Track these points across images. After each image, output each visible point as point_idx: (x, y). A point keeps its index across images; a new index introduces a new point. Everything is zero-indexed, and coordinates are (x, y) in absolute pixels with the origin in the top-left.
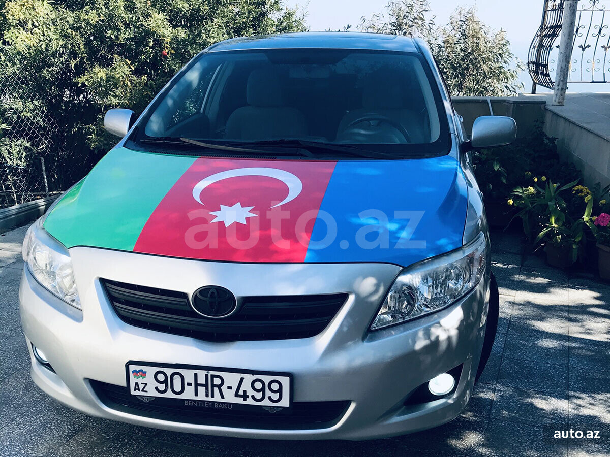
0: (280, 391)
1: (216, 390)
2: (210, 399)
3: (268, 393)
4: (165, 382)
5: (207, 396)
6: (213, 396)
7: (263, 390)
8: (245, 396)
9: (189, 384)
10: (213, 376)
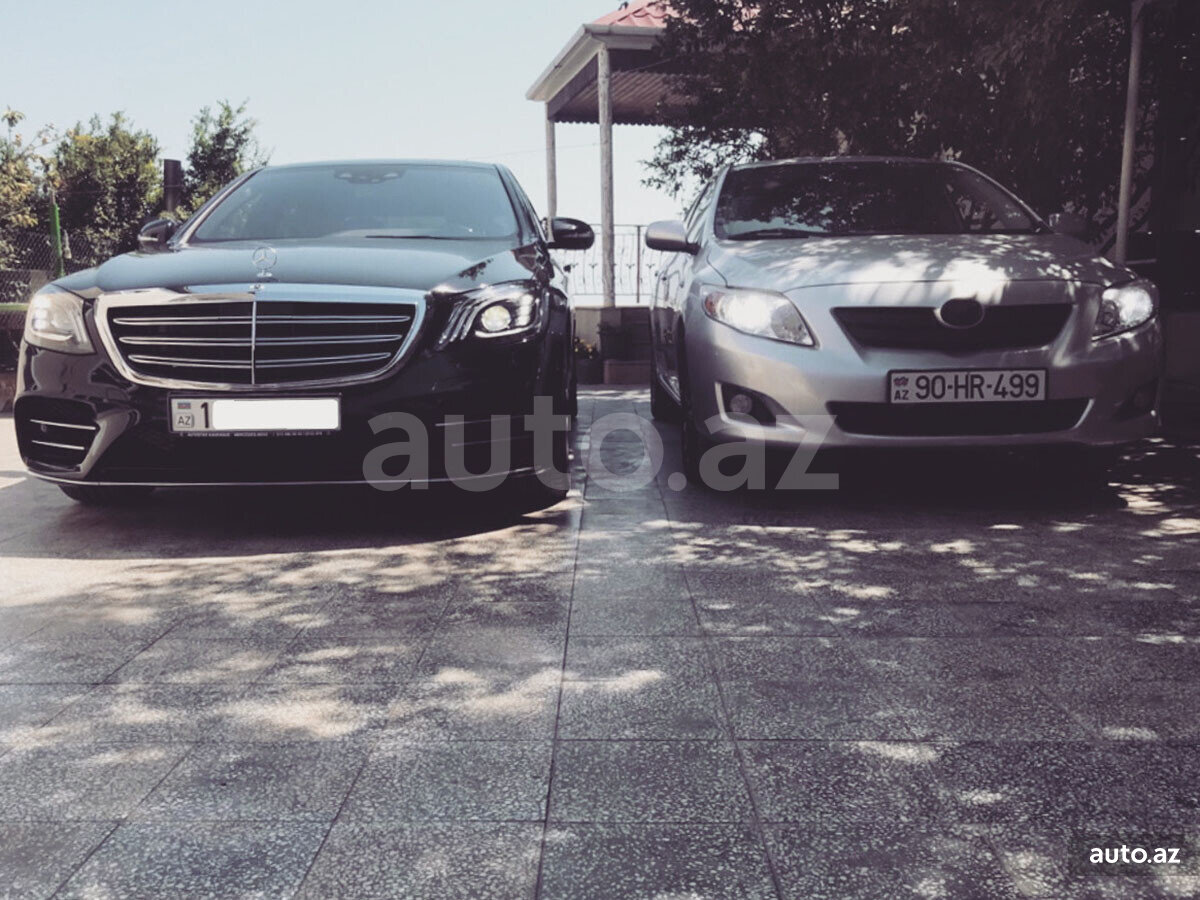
0: (1036, 385)
1: (976, 390)
2: (970, 400)
3: (1026, 388)
4: (927, 387)
5: (967, 396)
6: (972, 396)
7: (1020, 386)
8: (1004, 393)
9: (950, 387)
10: (973, 377)
